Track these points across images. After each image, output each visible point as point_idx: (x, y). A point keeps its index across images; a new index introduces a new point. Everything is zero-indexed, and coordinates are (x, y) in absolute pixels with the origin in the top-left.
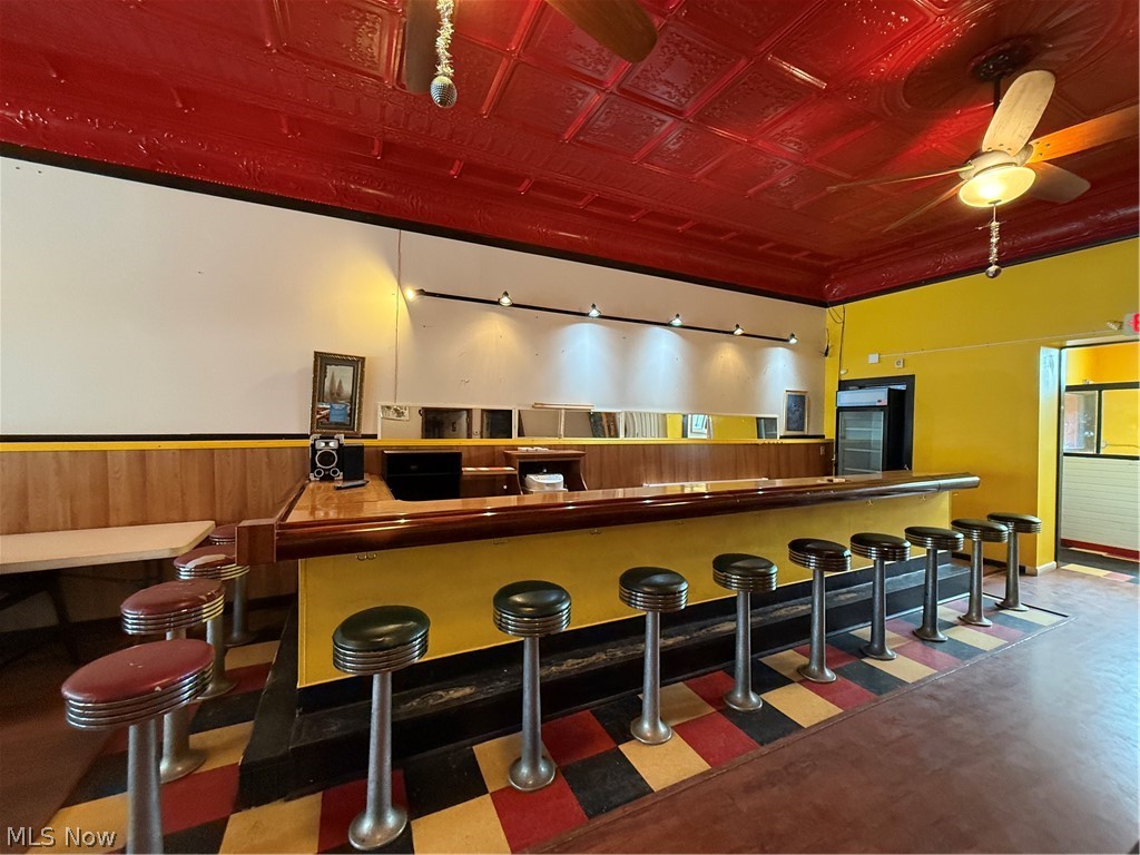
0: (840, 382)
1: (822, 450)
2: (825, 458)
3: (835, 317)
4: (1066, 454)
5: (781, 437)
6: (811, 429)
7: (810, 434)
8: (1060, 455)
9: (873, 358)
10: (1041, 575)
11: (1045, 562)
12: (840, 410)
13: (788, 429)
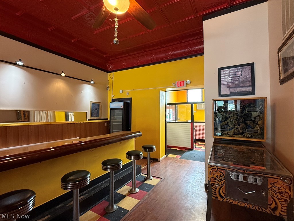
0: (112, 99)
1: (106, 124)
2: (107, 127)
3: (111, 76)
4: (167, 122)
5: (88, 120)
6: (102, 116)
7: (102, 118)
8: (166, 122)
9: (121, 92)
10: (161, 161)
11: (163, 156)
12: (111, 109)
13: (92, 117)
